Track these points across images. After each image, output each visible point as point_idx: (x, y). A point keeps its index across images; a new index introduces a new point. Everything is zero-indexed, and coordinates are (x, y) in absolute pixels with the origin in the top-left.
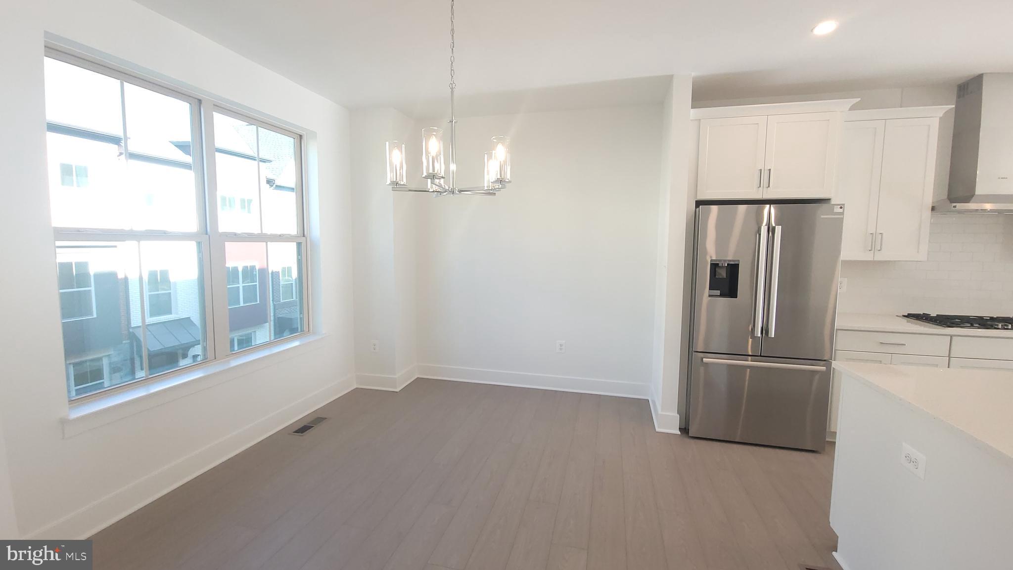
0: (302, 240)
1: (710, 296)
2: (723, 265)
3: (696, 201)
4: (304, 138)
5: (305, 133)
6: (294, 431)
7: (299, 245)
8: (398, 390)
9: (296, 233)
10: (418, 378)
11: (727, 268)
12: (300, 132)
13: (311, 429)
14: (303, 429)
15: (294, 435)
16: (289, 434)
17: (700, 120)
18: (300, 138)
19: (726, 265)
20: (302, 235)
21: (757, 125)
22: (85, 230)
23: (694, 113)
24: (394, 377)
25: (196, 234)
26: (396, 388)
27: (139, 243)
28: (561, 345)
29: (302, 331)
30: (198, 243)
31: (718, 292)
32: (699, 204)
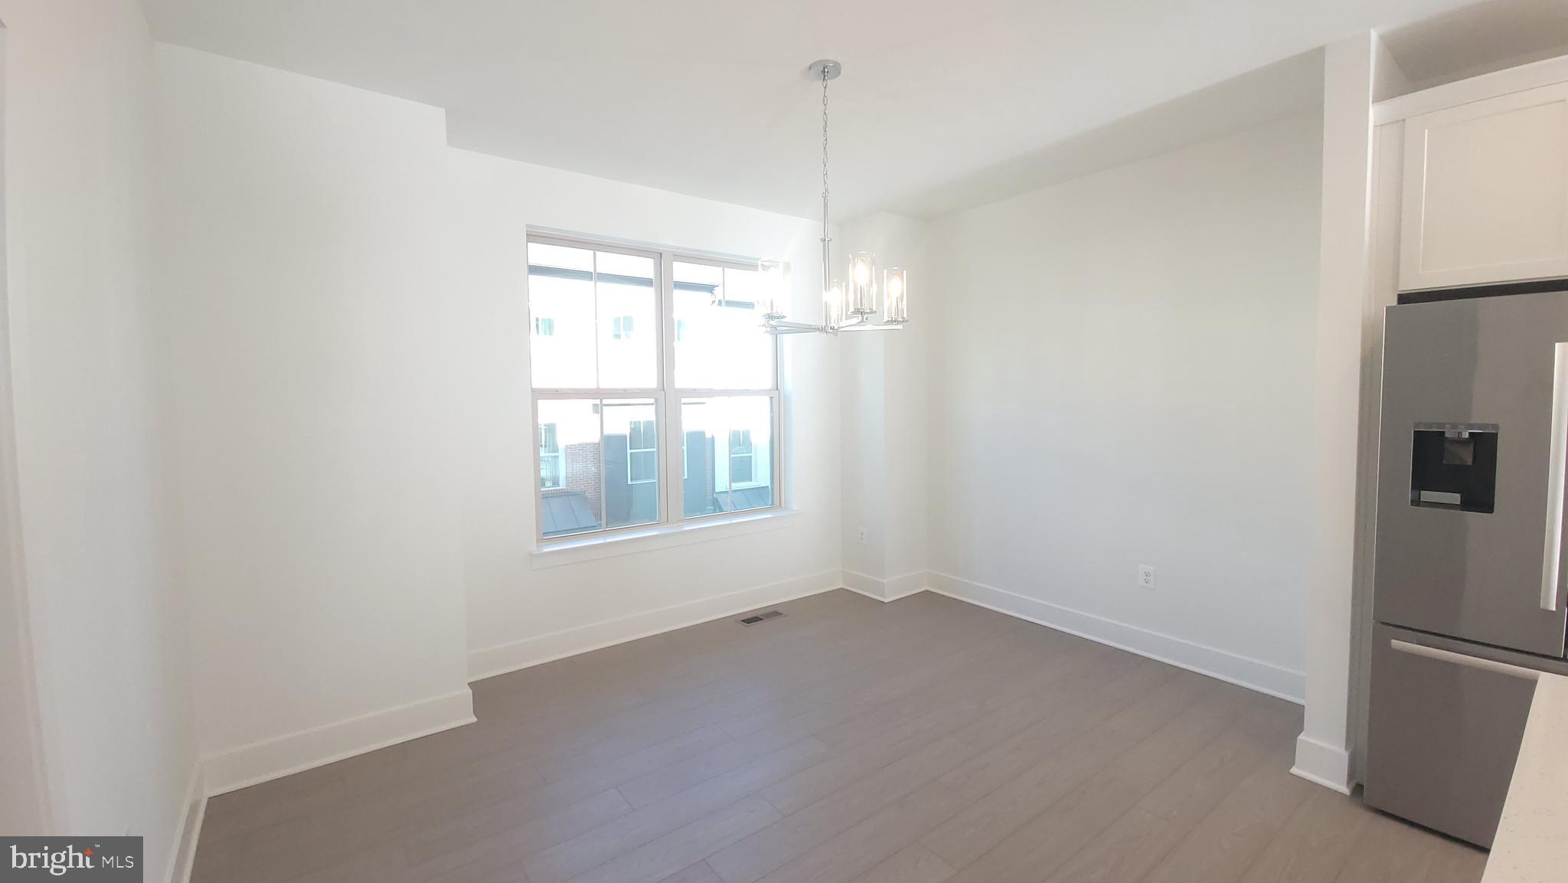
0: (776, 395)
2: (1462, 436)
3: (1399, 295)
6: (743, 619)
7: (771, 399)
8: (886, 601)
9: (770, 387)
10: (927, 590)
11: (1470, 442)
13: (759, 622)
14: (752, 620)
15: (741, 624)
16: (737, 622)
17: (1405, 120)
19: (1467, 436)
20: (776, 389)
22: (561, 390)
24: (881, 580)
25: (654, 390)
26: (883, 596)
27: (601, 401)
28: (1147, 574)
29: (773, 504)
30: (656, 400)
31: (1455, 498)
32: (1404, 299)
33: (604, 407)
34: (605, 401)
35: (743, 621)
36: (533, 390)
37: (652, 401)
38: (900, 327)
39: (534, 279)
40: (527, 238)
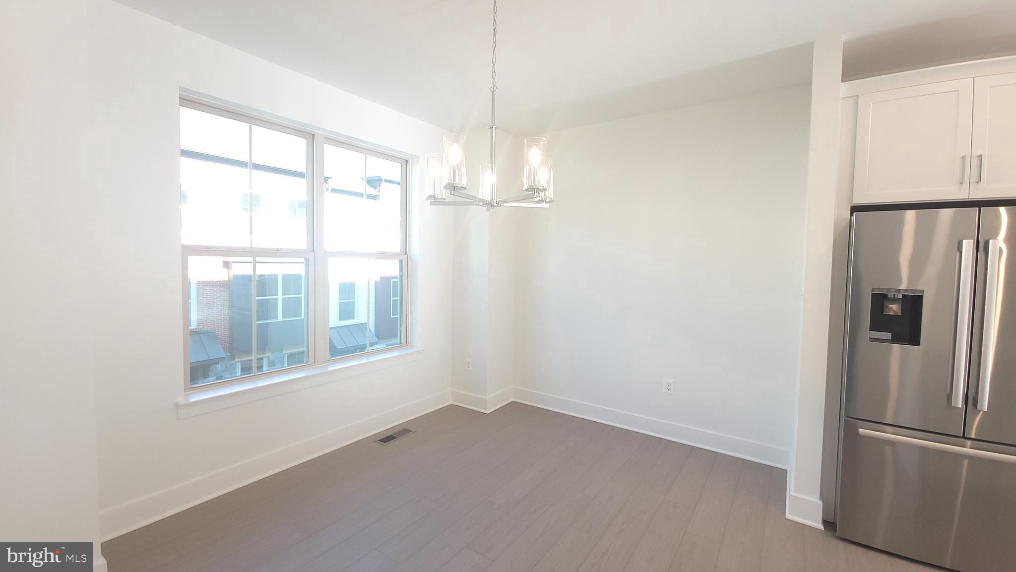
0: (404, 257)
1: (872, 339)
2: (896, 297)
3: (851, 206)
4: (410, 162)
5: (410, 158)
6: (380, 439)
7: (401, 261)
8: (488, 412)
9: (399, 251)
10: (513, 401)
11: (902, 301)
12: (406, 157)
13: (395, 440)
14: (387, 439)
15: (378, 443)
16: (374, 442)
17: (858, 96)
18: (406, 163)
19: (901, 297)
20: (405, 253)
21: (957, 92)
22: (213, 247)
23: (845, 88)
24: (485, 398)
25: (304, 251)
26: (486, 410)
27: (255, 258)
28: (669, 384)
29: (401, 343)
30: (306, 259)
31: (888, 336)
32: (855, 209)
33: (257, 264)
34: (258, 259)
35: (379, 440)
36: (183, 247)
37: (302, 260)
38: (546, 205)
39: (185, 161)
40: (180, 102)
